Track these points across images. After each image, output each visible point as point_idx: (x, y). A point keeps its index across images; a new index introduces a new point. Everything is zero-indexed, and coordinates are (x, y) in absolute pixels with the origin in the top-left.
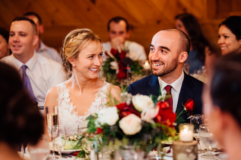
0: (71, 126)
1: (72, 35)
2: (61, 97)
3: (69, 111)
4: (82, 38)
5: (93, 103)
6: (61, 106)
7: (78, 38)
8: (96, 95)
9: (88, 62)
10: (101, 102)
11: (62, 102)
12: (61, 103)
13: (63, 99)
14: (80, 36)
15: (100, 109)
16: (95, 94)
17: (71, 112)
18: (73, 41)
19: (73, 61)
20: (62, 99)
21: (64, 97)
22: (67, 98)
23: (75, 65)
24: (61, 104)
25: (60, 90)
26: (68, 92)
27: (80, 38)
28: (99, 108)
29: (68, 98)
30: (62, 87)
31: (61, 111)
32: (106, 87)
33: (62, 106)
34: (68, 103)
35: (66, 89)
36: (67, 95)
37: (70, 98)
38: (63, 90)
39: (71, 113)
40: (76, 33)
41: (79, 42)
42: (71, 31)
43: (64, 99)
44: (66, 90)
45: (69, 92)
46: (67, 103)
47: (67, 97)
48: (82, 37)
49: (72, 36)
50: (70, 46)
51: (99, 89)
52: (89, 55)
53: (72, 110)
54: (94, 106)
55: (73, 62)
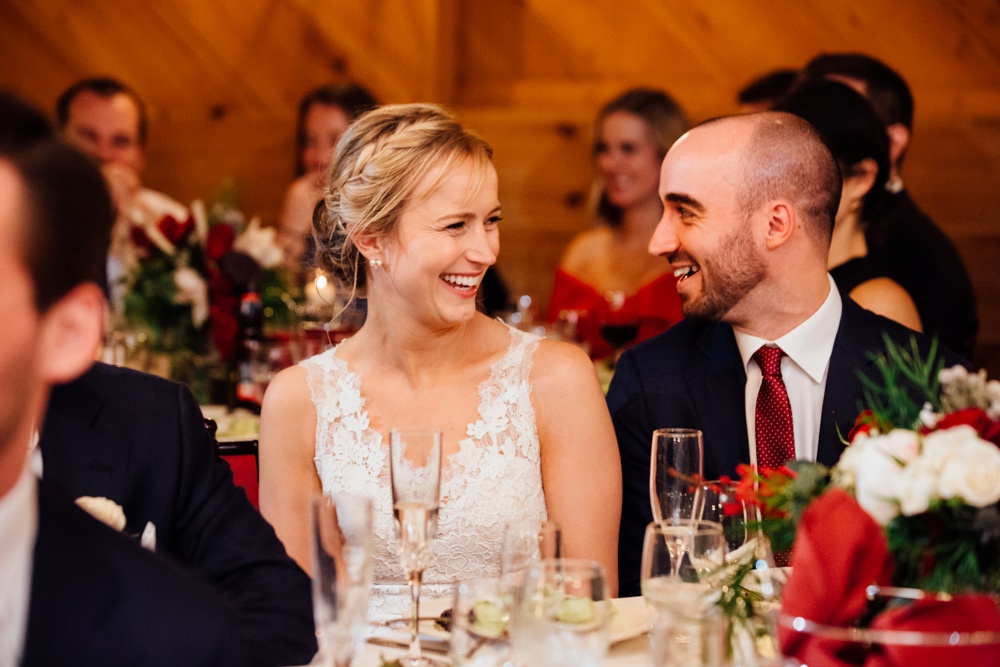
0: (383, 537)
1: (367, 131)
2: (326, 412)
3: (369, 469)
4: (416, 144)
5: (470, 426)
6: (334, 454)
7: (400, 141)
8: (485, 390)
9: (444, 248)
10: (506, 420)
11: (335, 436)
12: (331, 441)
13: (336, 420)
14: (404, 134)
15: (503, 448)
16: (479, 387)
17: (378, 473)
18: (375, 156)
19: (372, 242)
20: (332, 420)
21: (341, 410)
22: (356, 414)
23: (379, 263)
24: (332, 444)
25: (322, 383)
26: (354, 386)
27: (406, 141)
28: (499, 444)
29: (359, 414)
30: (327, 371)
31: (334, 474)
32: (523, 350)
33: (337, 453)
34: (359, 436)
35: (345, 375)
36: (352, 400)
37: (366, 413)
38: (332, 384)
39: (379, 477)
40: (389, 120)
41: (403, 158)
42: (361, 113)
43: (344, 420)
44: (347, 380)
45: (361, 389)
46: (355, 437)
47: (353, 412)
48: (416, 139)
49: (370, 136)
50: (361, 175)
51: (495, 365)
52: (448, 217)
53: (383, 464)
54: (475, 440)
55: (371, 248)
